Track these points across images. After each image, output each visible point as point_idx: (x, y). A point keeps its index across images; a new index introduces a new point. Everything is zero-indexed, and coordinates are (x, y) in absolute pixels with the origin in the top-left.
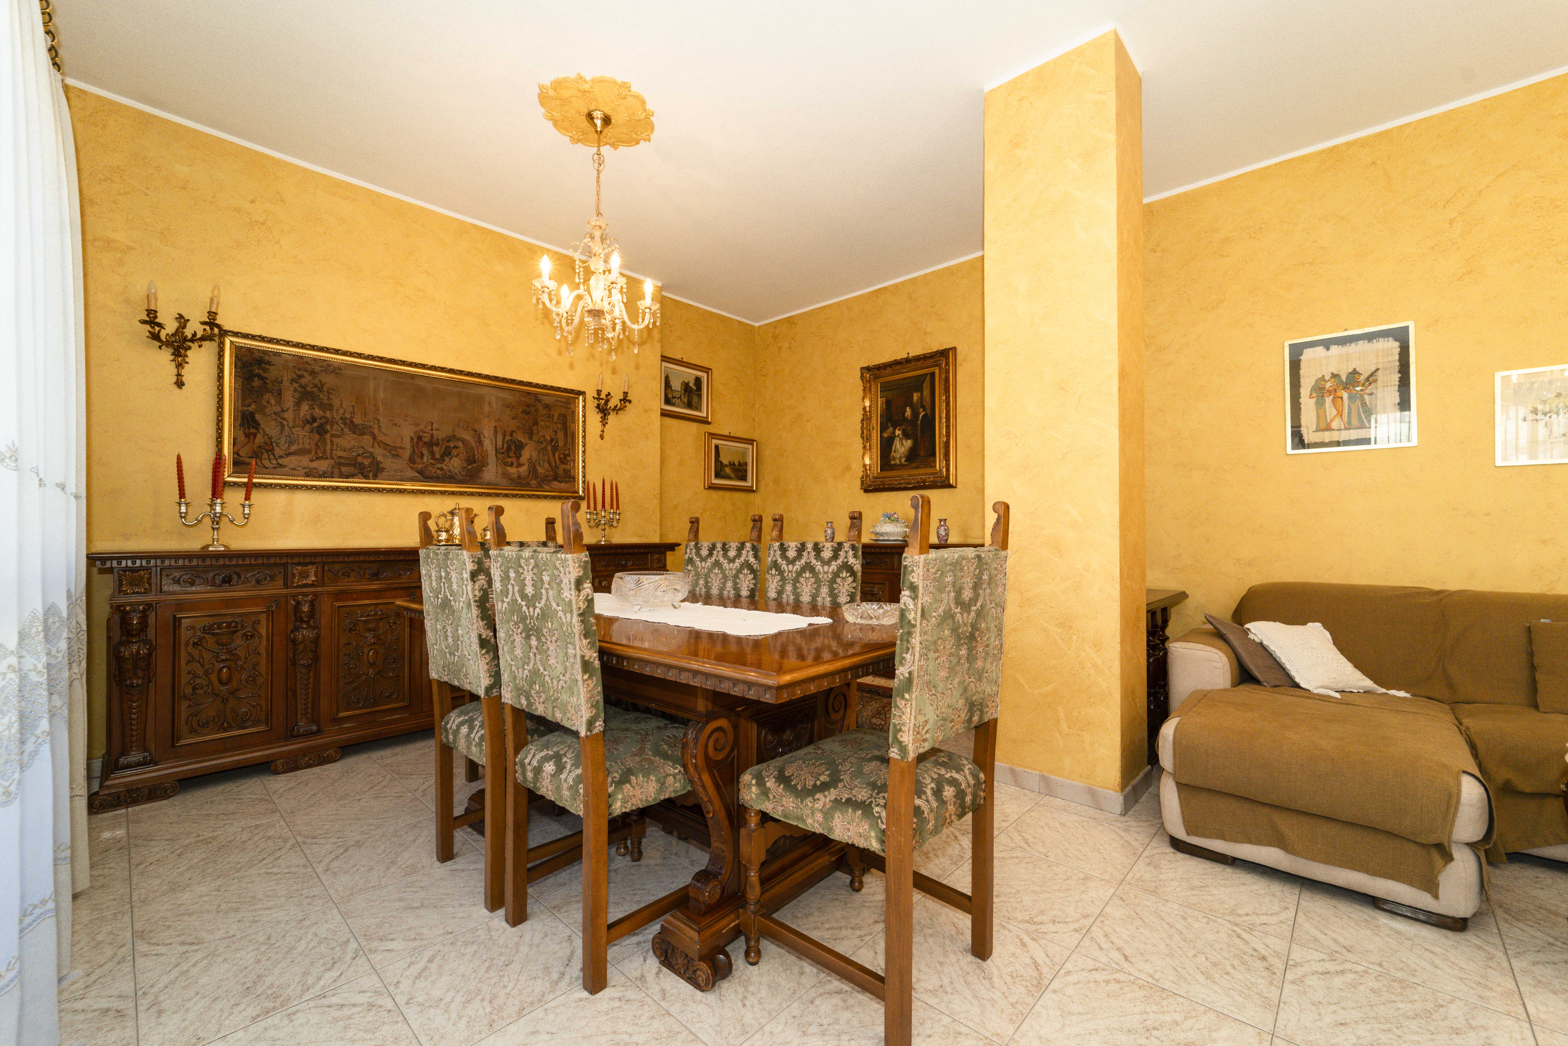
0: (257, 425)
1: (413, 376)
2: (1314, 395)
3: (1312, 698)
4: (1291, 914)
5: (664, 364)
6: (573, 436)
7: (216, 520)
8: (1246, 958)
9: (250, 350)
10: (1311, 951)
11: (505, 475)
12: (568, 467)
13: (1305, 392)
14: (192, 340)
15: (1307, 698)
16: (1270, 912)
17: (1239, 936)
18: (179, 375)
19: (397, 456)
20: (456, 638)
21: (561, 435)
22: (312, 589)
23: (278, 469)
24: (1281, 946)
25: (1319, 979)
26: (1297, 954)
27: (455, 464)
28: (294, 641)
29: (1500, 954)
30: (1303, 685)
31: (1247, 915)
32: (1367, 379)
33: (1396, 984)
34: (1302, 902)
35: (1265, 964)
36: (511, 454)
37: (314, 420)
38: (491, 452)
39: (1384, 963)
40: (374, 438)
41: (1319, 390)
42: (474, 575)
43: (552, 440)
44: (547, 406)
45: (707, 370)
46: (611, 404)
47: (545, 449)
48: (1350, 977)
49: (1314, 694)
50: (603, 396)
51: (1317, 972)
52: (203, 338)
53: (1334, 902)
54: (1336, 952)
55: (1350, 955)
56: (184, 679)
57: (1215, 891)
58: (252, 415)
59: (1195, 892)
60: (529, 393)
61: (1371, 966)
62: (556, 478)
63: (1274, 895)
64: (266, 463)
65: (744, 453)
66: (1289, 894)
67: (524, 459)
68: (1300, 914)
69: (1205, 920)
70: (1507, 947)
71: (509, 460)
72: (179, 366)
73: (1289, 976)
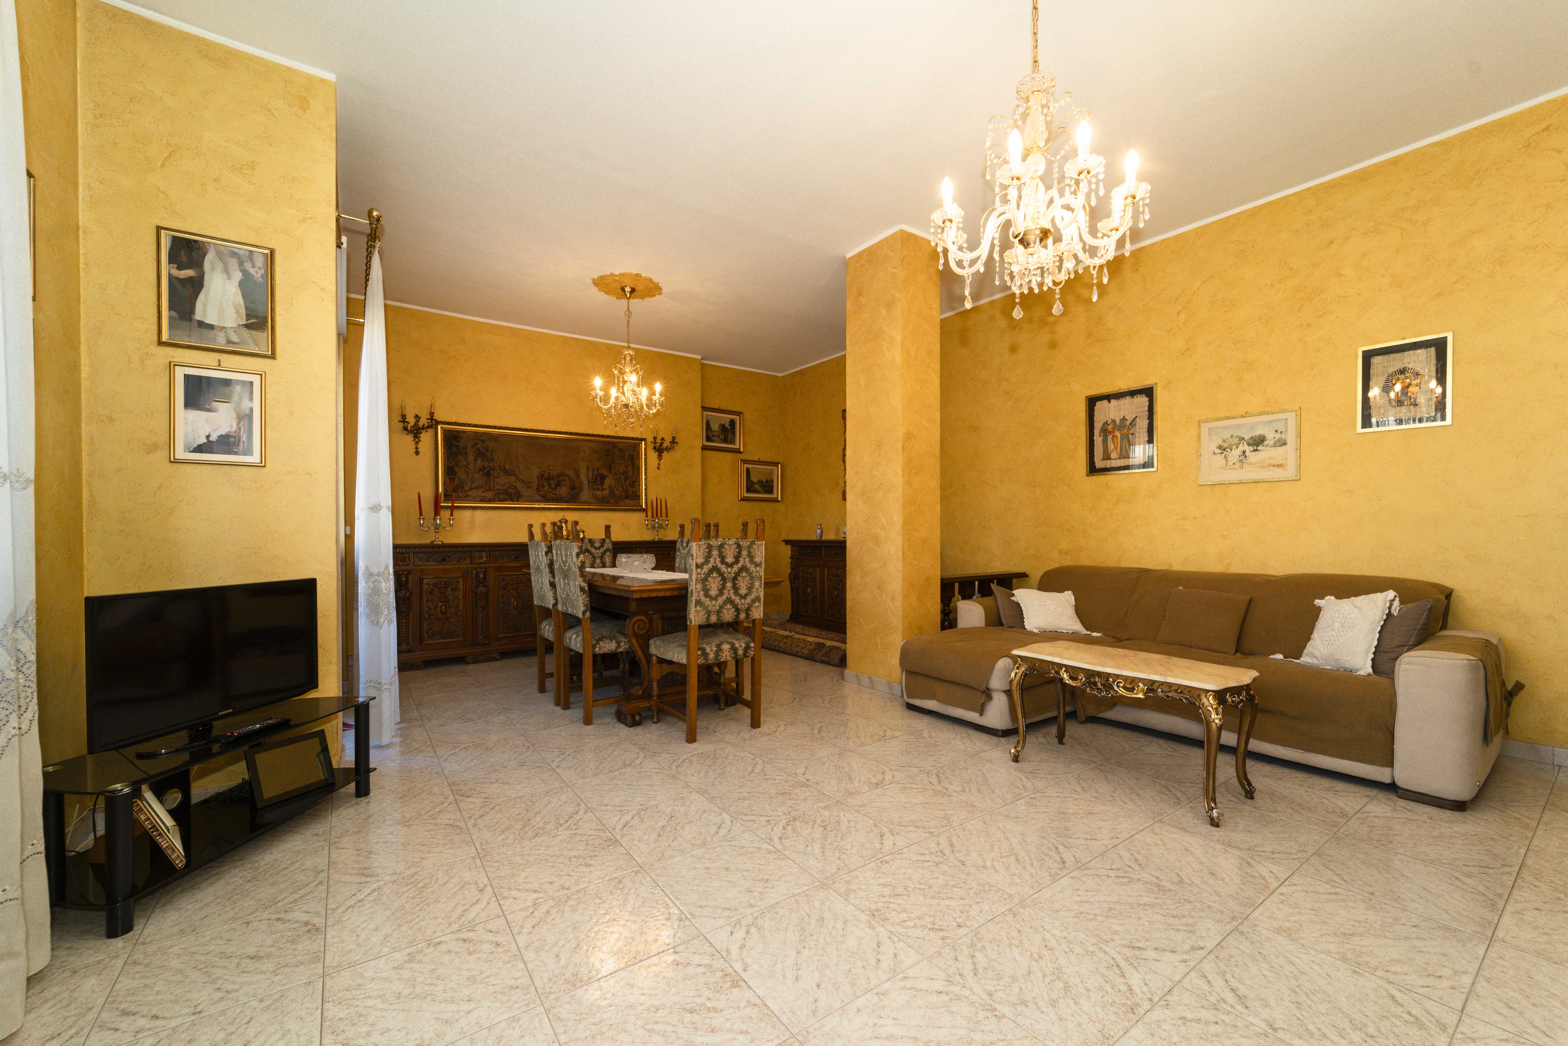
0: (455, 473)
1: (537, 438)
2: (1101, 434)
5: (705, 413)
6: (638, 469)
7: (437, 527)
9: (450, 431)
11: (594, 496)
12: (635, 490)
13: (1097, 432)
14: (423, 429)
18: (417, 448)
19: (529, 487)
20: (542, 583)
21: (630, 468)
22: (484, 565)
23: (466, 498)
27: (563, 491)
28: (476, 593)
32: (1131, 424)
36: (598, 483)
37: (484, 468)
38: (585, 482)
40: (517, 477)
41: (1105, 431)
42: (547, 553)
43: (624, 472)
44: (621, 450)
45: (739, 414)
46: (664, 446)
47: (620, 478)
50: (659, 441)
52: (428, 427)
56: (425, 610)
58: (452, 467)
60: (609, 443)
62: (627, 497)
64: (460, 494)
65: (771, 473)
67: (606, 486)
71: (597, 487)
72: (417, 443)
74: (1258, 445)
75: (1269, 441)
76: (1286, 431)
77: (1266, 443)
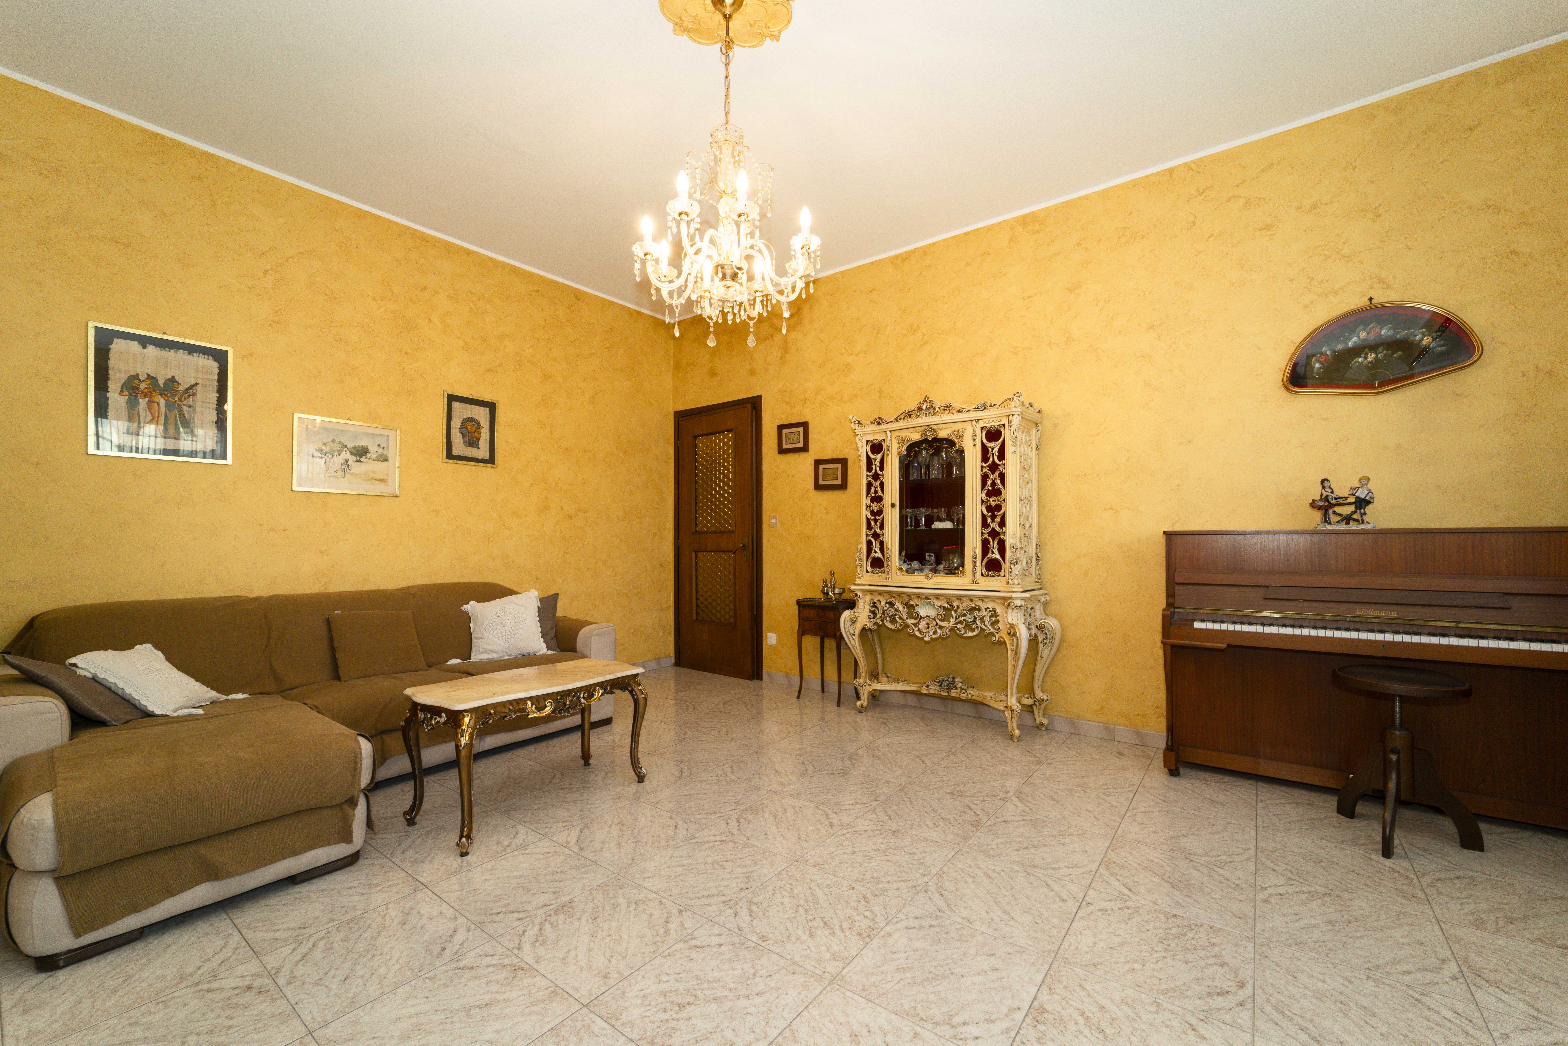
2: (126, 393)
3: (173, 722)
4: (237, 937)
8: (234, 1001)
10: (279, 950)
13: (114, 386)
15: (166, 723)
16: (218, 949)
17: (209, 991)
24: (252, 966)
25: (304, 965)
26: (272, 961)
29: (385, 860)
30: (158, 712)
31: (199, 968)
32: (186, 390)
33: (352, 925)
34: (236, 921)
35: (254, 991)
39: (334, 917)
41: (132, 389)
48: (322, 944)
49: (173, 717)
51: (297, 962)
53: (262, 903)
54: (297, 936)
55: (308, 931)
57: (144, 975)
59: (120, 994)
61: (327, 926)
63: (207, 934)
66: (221, 923)
68: (244, 932)
69: (161, 1006)
70: (384, 853)
73: (281, 981)
74: (361, 456)
75: (372, 454)
76: (388, 448)
77: (369, 455)
